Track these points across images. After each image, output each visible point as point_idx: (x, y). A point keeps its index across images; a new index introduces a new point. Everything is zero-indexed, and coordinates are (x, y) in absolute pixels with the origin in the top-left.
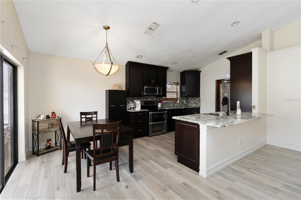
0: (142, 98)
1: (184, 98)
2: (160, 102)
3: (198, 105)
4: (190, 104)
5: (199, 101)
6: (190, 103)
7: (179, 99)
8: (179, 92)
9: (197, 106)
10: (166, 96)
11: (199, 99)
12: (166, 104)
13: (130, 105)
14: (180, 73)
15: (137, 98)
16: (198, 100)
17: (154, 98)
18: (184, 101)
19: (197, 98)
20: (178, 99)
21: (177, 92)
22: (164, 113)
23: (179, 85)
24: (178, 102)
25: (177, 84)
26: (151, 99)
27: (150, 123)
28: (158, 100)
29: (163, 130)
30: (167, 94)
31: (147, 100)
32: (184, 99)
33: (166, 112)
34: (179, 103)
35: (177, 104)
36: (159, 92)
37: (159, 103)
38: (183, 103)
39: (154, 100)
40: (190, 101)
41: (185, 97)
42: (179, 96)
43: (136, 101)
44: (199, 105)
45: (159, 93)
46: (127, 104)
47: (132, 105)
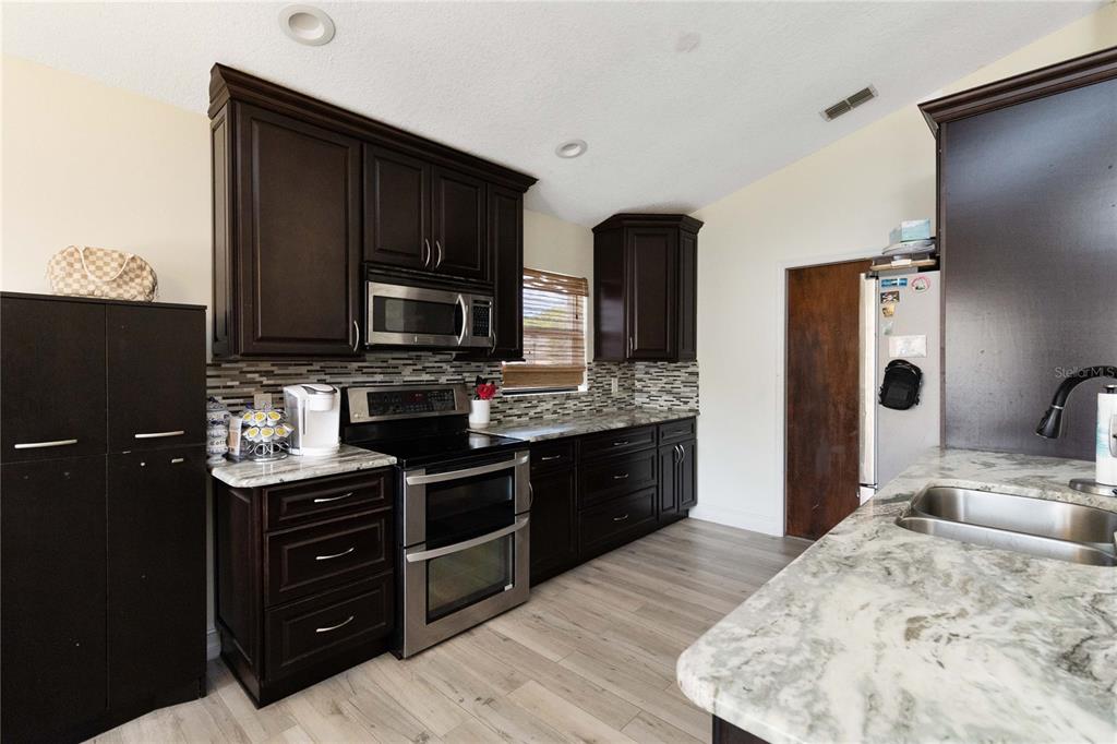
0: (360, 369)
1: (614, 368)
2: (484, 389)
3: (686, 403)
4: (639, 399)
5: (693, 380)
6: (641, 391)
7: (585, 374)
8: (589, 337)
9: (682, 410)
10: (518, 356)
11: (689, 370)
12: (520, 400)
13: (245, 427)
14: (593, 230)
15: (316, 367)
16: (683, 375)
17: (444, 366)
18: (615, 383)
19: (678, 369)
20: (581, 373)
21: (576, 337)
22: (511, 471)
23: (587, 295)
24: (583, 388)
25: (575, 286)
26: (425, 377)
27: (411, 557)
28: (470, 378)
29: (503, 589)
30: (527, 341)
31: (397, 380)
32: (610, 372)
33: (525, 459)
34: (590, 394)
35: (577, 398)
36: (479, 329)
37: (478, 397)
38: (607, 392)
39: (443, 380)
40: (640, 380)
41: (618, 363)
42: (587, 356)
43: (295, 392)
44: (692, 404)
45: (475, 334)
46: (214, 415)
47: (261, 424)
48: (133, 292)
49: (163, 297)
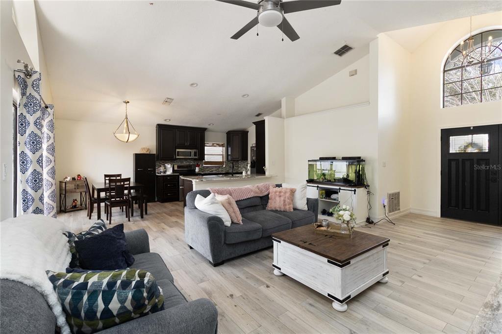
6: (239, 167)
7: (224, 163)
8: (225, 155)
10: (204, 159)
11: (246, 163)
12: (207, 168)
14: (226, 133)
17: (191, 161)
23: (224, 147)
24: (224, 166)
25: (222, 145)
26: (188, 163)
30: (205, 156)
31: (182, 164)
32: (231, 163)
36: (195, 155)
37: (197, 167)
39: (191, 164)
42: (225, 159)
43: (166, 165)
46: (157, 168)
47: (162, 169)
48: (148, 153)
49: (151, 153)
